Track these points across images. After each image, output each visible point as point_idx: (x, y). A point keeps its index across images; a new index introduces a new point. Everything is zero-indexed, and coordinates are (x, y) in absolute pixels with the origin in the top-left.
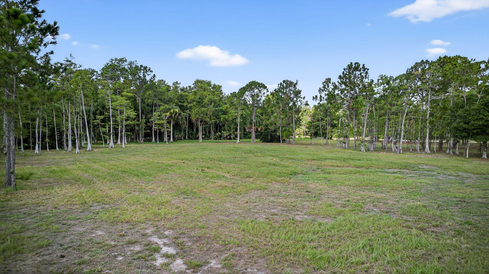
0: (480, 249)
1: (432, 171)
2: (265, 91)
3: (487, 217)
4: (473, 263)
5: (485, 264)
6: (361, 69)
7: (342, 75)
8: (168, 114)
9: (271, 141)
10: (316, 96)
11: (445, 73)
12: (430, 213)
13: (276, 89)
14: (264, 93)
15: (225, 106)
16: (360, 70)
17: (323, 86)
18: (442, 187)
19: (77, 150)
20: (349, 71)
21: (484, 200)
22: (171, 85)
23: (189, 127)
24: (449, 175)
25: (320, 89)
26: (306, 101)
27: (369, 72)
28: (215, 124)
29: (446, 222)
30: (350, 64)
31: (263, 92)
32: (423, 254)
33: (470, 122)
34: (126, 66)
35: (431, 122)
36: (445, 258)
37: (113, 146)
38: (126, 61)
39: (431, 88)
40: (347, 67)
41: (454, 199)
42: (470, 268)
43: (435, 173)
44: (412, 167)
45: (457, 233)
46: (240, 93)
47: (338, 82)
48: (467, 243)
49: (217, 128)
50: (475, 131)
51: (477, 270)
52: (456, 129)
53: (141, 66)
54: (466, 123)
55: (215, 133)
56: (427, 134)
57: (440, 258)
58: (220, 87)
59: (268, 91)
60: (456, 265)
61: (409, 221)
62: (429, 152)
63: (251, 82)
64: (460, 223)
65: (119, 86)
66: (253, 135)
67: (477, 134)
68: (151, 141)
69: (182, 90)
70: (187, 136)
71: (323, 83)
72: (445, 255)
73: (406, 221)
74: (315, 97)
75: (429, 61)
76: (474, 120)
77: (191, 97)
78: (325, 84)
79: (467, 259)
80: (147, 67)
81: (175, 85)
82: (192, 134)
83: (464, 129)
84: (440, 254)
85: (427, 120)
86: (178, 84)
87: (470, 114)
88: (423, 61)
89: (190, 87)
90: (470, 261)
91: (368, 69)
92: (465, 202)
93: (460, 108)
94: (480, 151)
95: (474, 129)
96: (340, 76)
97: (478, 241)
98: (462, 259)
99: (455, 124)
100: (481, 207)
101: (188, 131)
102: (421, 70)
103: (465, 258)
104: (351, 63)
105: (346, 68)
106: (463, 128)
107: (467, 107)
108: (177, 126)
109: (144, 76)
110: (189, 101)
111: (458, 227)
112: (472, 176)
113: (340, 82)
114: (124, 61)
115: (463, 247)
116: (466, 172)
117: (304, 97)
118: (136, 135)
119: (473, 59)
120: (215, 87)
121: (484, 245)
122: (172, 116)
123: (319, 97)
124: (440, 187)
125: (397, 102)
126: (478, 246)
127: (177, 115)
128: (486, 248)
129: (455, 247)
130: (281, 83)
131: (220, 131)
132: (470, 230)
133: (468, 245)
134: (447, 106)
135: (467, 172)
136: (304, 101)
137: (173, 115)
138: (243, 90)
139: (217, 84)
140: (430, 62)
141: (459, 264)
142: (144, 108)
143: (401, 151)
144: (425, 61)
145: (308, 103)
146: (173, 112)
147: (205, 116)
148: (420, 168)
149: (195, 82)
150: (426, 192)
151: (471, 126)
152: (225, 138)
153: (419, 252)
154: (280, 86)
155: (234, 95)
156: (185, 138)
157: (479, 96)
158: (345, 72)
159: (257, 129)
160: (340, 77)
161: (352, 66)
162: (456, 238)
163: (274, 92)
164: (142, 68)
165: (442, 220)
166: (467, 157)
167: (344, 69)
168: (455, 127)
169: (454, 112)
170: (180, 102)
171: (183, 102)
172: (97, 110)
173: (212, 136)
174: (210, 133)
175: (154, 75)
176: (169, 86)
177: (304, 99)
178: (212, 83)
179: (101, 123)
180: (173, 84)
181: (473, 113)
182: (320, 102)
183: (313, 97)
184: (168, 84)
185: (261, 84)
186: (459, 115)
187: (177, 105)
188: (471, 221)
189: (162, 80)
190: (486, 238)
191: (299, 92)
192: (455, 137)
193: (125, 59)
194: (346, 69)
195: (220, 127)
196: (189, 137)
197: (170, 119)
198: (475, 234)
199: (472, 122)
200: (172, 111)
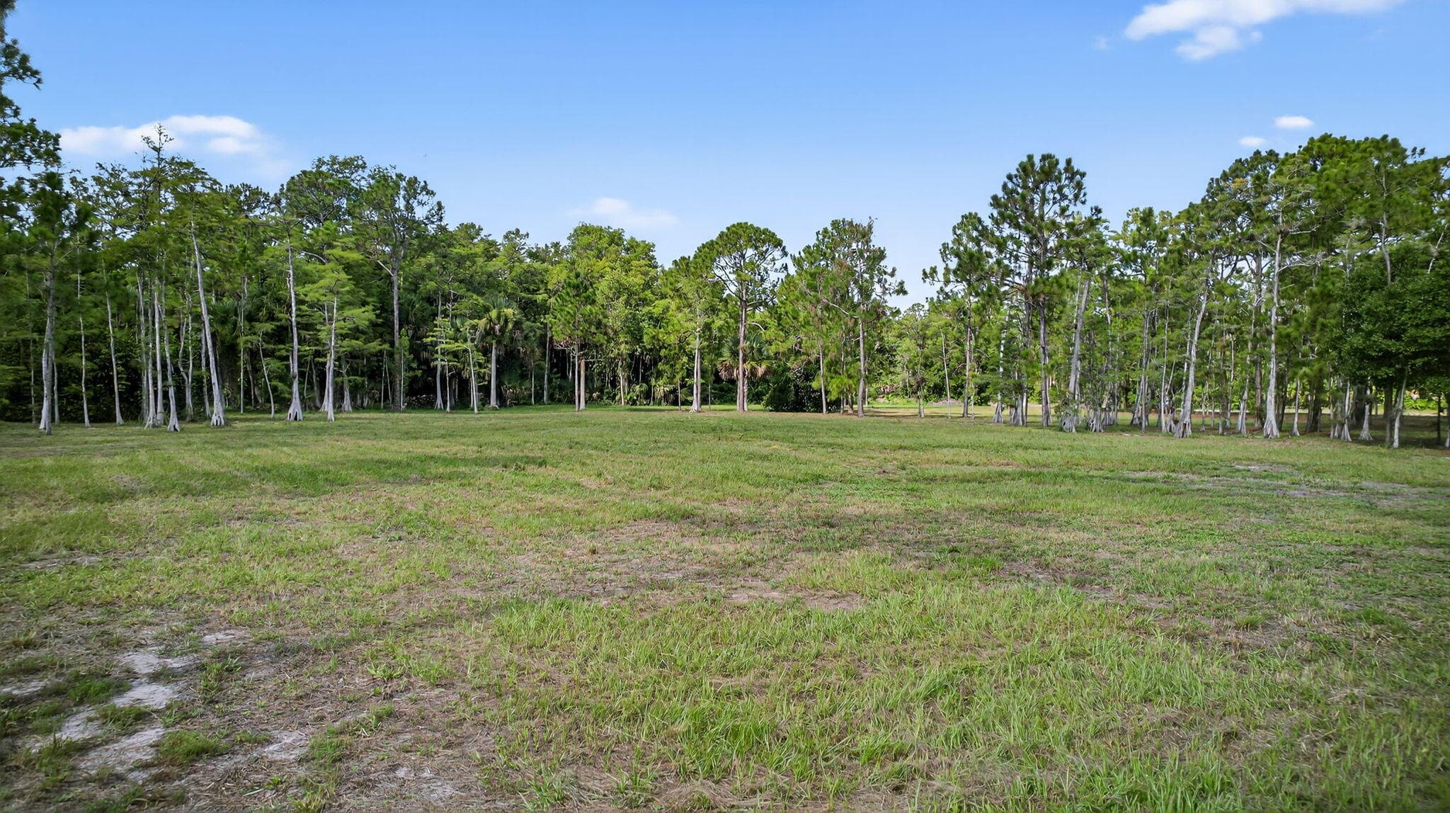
0: (1402, 703)
1: (1277, 478)
2: (777, 253)
3: (1445, 600)
4: (1366, 756)
5: (1418, 760)
6: (1060, 173)
7: (1000, 194)
8: (482, 323)
9: (798, 407)
10: (934, 270)
11: (1327, 188)
12: (1235, 586)
13: (809, 247)
14: (773, 260)
15: (662, 303)
16: (1058, 179)
17: (952, 237)
18: (1299, 516)
19: (173, 420)
20: (1025, 182)
21: (1438, 553)
22: (500, 240)
23: (552, 366)
24: (1328, 488)
25: (945, 246)
26: (899, 281)
27: (1085, 181)
28: (632, 356)
29: (1285, 613)
30: (1025, 159)
31: (771, 257)
32: (1164, 722)
33: (1405, 331)
34: (361, 180)
35: (1284, 340)
36: (1252, 734)
37: (300, 416)
38: (364, 167)
39: (1281, 232)
40: (1017, 170)
41: (1334, 550)
42: (1351, 774)
43: (1284, 483)
44: (1211, 466)
45: (1322, 647)
46: (700, 260)
47: (992, 217)
48: (1357, 683)
49: (636, 371)
50: (1419, 362)
51: (1380, 784)
52: (1361, 354)
53: (400, 176)
54: (1390, 336)
55: (629, 387)
56: (1270, 376)
57: (1230, 736)
58: (649, 248)
59: (785, 254)
60: (1296, 762)
61: (1149, 611)
62: (1276, 432)
63: (734, 226)
64: (1339, 615)
65: (327, 234)
66: (742, 388)
67: (1428, 371)
68: (433, 408)
69: (533, 255)
70: (545, 393)
71: (954, 227)
72: (1256, 727)
73: (1139, 610)
74: (928, 271)
75: (1277, 155)
76: (1417, 326)
77: (557, 275)
78: (959, 232)
79: (1343, 740)
80: (416, 178)
81: (512, 238)
82: (561, 388)
83: (1387, 358)
84: (1233, 723)
85: (1269, 333)
86: (521, 237)
87: (1405, 307)
88: (1258, 153)
89: (556, 245)
90: (1357, 748)
91: (1083, 175)
92: (1369, 555)
93: (1372, 289)
94: (1438, 430)
95: (1416, 355)
96: (995, 198)
97: (1400, 675)
98: (1327, 739)
99: (1357, 341)
100: (1427, 570)
101: (550, 381)
102: (1254, 184)
103: (1338, 736)
104: (1030, 157)
105: (1014, 172)
106: (1381, 350)
107: (1394, 286)
108: (510, 363)
109: (409, 208)
110: (550, 287)
111: (1328, 631)
112: (1406, 490)
113: (995, 215)
114: (358, 167)
115: (1337, 698)
116: (1387, 479)
117: (894, 270)
118: (386, 390)
119: (1418, 151)
120: (632, 246)
121: (1422, 691)
122: (492, 329)
123: (941, 271)
124: (1289, 515)
125: (1175, 277)
126: (1398, 695)
127: (510, 326)
128: (1432, 701)
129: (1306, 694)
130: (826, 230)
131: (646, 380)
132: (1375, 639)
133: (1356, 691)
134: (1331, 287)
135: (1392, 480)
136: (892, 282)
137: (497, 327)
138: (709, 252)
139: (638, 240)
140: (1282, 156)
141: (1307, 759)
142: (411, 303)
143: (1189, 431)
144: (1264, 154)
145: (906, 287)
146: (499, 317)
147: (593, 329)
148: (1238, 470)
149: (575, 231)
150: (1237, 529)
151: (1408, 344)
152: (661, 399)
153: (1154, 714)
154: (821, 237)
155: (683, 265)
156: (539, 398)
157: (1434, 250)
158: (1010, 185)
159: (753, 372)
160: (996, 202)
161: (1033, 165)
162: (1315, 666)
163: (802, 254)
164: (403, 184)
165: (1275, 607)
166: (1396, 444)
167: (1010, 177)
168: (1357, 348)
169: (1354, 303)
170: (527, 290)
171: (535, 292)
172: (259, 308)
173: (621, 395)
174: (614, 383)
175: (439, 204)
176: (493, 244)
177: (892, 275)
178: (627, 237)
179: (265, 346)
180: (506, 237)
181: (1411, 302)
182: (946, 286)
183: (925, 273)
184: (490, 238)
185: (765, 231)
186: (1369, 309)
187: (511, 297)
188: (1383, 613)
189: (473, 226)
190: (1435, 666)
191: (881, 255)
192: (1358, 381)
193: (360, 162)
194: (1016, 176)
195: (647, 368)
196: (551, 397)
197: (489, 338)
198: (1393, 653)
199: (1412, 332)
200: (494, 314)
